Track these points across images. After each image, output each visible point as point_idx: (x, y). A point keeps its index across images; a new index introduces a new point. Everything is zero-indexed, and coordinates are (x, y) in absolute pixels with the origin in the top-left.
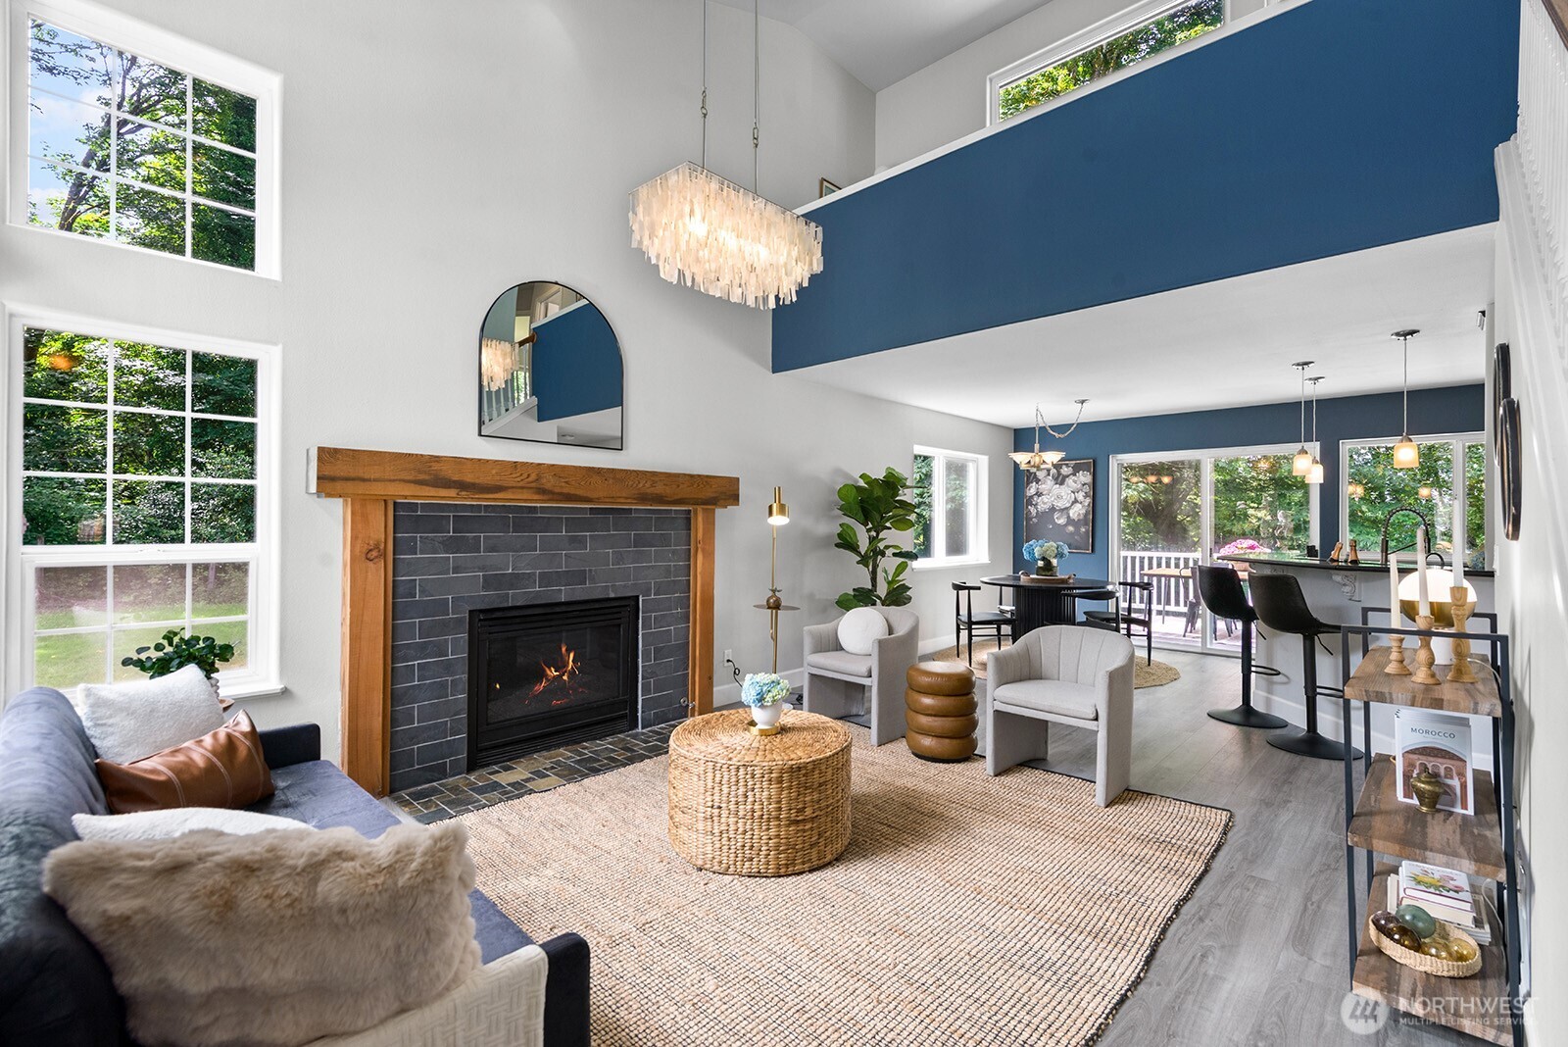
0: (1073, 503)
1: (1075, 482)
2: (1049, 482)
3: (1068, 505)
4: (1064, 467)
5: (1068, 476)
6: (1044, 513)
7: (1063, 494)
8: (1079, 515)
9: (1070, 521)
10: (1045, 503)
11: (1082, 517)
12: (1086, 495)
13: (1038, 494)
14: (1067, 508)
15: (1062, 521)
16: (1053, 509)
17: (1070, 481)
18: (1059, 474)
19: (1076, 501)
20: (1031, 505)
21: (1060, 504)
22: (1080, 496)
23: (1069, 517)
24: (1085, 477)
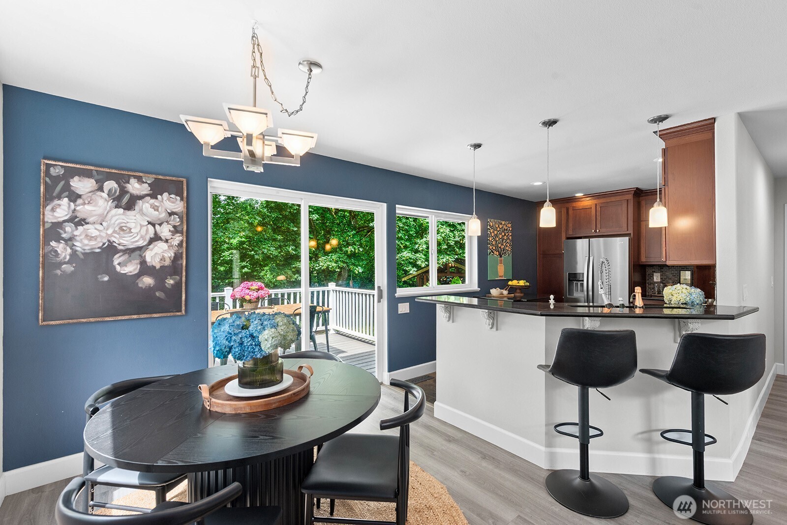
0: (152, 241)
1: (156, 208)
2: (101, 202)
3: (141, 243)
4: (132, 181)
5: (141, 197)
6: (90, 255)
7: (132, 225)
8: (163, 259)
9: (146, 269)
10: (91, 238)
11: (167, 263)
12: (176, 230)
13: (78, 221)
14: (140, 248)
15: (131, 268)
16: (110, 249)
17: (145, 205)
18: (123, 192)
19: (156, 238)
20: (58, 239)
21: (127, 241)
22: (165, 231)
23: (143, 263)
24: (171, 203)
